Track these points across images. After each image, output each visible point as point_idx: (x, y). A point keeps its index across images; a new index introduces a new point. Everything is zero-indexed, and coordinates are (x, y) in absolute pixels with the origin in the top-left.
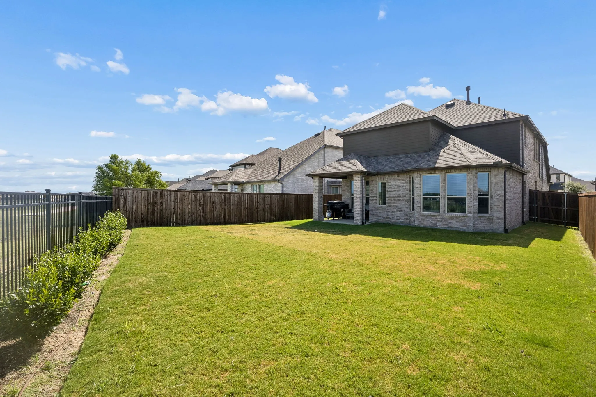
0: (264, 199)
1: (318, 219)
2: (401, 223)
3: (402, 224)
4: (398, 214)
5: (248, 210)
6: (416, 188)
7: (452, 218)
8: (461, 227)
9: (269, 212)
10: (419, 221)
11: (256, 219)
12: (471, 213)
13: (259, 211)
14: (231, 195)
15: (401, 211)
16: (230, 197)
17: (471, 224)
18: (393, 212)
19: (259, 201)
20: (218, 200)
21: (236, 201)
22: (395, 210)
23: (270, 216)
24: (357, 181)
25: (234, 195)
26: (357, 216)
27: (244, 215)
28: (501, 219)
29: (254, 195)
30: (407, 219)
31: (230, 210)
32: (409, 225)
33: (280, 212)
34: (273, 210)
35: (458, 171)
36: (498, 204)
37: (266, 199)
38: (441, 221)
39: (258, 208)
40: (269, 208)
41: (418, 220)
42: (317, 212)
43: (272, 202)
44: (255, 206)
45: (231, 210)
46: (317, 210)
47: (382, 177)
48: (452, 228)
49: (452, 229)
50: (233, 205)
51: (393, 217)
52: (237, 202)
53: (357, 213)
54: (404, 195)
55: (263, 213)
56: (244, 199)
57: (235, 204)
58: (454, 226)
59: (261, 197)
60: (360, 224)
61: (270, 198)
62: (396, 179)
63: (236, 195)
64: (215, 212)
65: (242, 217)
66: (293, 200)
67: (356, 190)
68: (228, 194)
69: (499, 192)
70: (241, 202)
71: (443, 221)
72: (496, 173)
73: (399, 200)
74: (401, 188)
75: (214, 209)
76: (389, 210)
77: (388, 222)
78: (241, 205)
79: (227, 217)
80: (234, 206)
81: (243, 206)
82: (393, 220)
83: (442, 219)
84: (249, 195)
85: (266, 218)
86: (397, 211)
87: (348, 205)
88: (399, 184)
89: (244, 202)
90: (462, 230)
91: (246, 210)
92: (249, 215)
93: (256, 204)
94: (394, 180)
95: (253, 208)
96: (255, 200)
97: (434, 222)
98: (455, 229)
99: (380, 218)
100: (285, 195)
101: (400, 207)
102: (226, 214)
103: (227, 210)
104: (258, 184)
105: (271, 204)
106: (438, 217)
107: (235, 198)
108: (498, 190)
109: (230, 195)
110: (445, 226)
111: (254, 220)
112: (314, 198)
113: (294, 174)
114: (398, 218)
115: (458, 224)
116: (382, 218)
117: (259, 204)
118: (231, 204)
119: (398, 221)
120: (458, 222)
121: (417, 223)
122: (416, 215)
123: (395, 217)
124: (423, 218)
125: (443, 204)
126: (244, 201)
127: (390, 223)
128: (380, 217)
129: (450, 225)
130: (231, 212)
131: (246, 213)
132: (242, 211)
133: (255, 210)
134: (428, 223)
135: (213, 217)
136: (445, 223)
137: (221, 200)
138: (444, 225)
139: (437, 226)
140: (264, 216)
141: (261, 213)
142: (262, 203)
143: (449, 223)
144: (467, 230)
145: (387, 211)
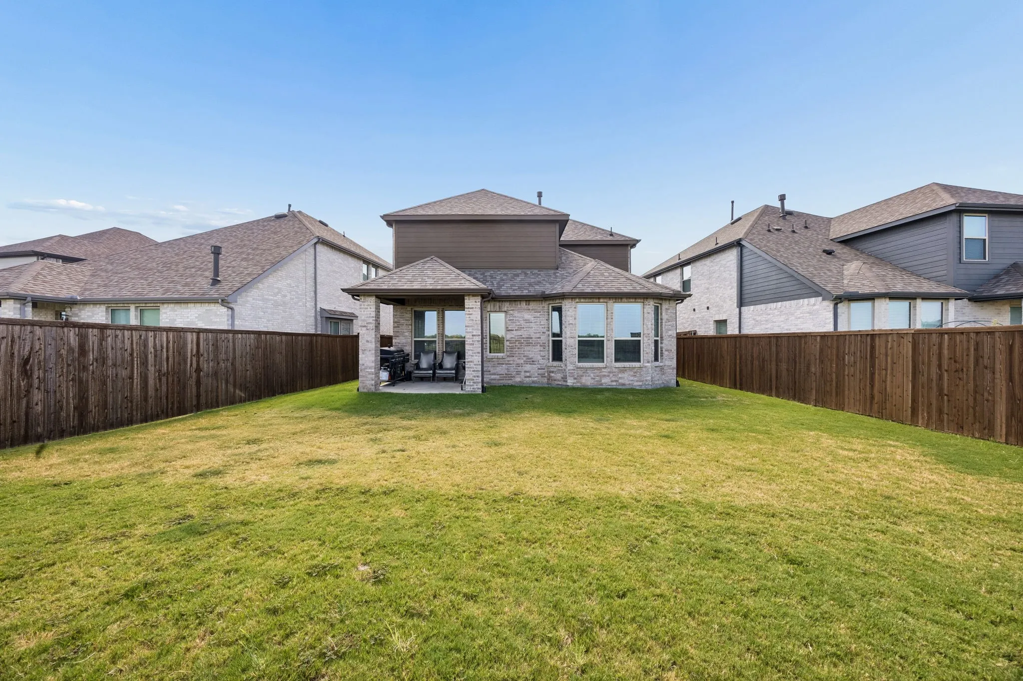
0: (216, 346)
1: (373, 387)
2: (533, 382)
3: (533, 385)
4: (528, 367)
5: (170, 379)
6: (570, 324)
7: (623, 370)
8: (636, 384)
9: (231, 380)
10: (575, 379)
11: (194, 403)
12: (648, 362)
13: (204, 381)
14: (109, 332)
15: (533, 362)
16: (102, 339)
17: (649, 378)
18: (518, 365)
19: (201, 351)
20: (50, 351)
21: (127, 355)
22: (522, 361)
23: (232, 390)
24: (472, 308)
25: (118, 332)
26: (475, 376)
27: (156, 396)
28: (673, 369)
29: (189, 335)
30: (543, 376)
31: (104, 383)
32: (547, 386)
33: (256, 376)
34: (238, 374)
35: (632, 300)
36: (669, 348)
37: (222, 346)
38: (608, 376)
39: (198, 370)
40: (230, 369)
41: (573, 376)
42: (370, 373)
43: (238, 353)
44: (191, 365)
45: (109, 384)
46: (370, 368)
47: (498, 304)
48: (624, 385)
49: (624, 387)
50: (115, 365)
51: (518, 373)
52: (131, 355)
53: (474, 371)
54: (538, 335)
55: (215, 382)
56: (155, 345)
57: (123, 362)
58: (627, 382)
59: (206, 340)
60: (480, 391)
61: (231, 344)
62: (524, 309)
63: (127, 333)
64: (37, 396)
65: (150, 401)
66: (284, 346)
67: (472, 326)
68: (95, 331)
69: (670, 333)
70: (146, 357)
71: (611, 375)
72: (667, 307)
73: (529, 344)
74: (532, 325)
75: (30, 386)
76: (511, 362)
77: (510, 382)
78: (144, 363)
79: (91, 407)
80: (119, 368)
81: (151, 369)
82: (518, 379)
83: (610, 372)
84: (171, 335)
85: (222, 397)
86: (526, 363)
87: (408, 355)
88: (529, 317)
89: (156, 356)
90: (638, 388)
91: (164, 379)
92: (173, 393)
93: (194, 359)
94: (519, 311)
95: (185, 371)
96: (191, 347)
97: (597, 379)
98: (628, 387)
99: (493, 377)
100: (268, 336)
101: (530, 357)
102: (87, 399)
103: (91, 385)
104: (137, 307)
105: (234, 358)
106: (603, 370)
107: (123, 342)
108: (670, 330)
109: (102, 333)
110: (614, 383)
111: (188, 404)
112: (364, 341)
113: (258, 288)
114: (528, 374)
115: (632, 378)
116: (498, 377)
117: (201, 359)
118: (110, 363)
119: (527, 379)
120: (632, 376)
121: (570, 382)
122: (569, 368)
123: (523, 373)
124: (580, 373)
125: (609, 350)
126: (156, 351)
127: (513, 384)
128: (494, 374)
129: (620, 381)
130: (110, 389)
131: (164, 388)
132: (151, 382)
133: (191, 377)
134: (588, 381)
135: (27, 414)
136: (613, 379)
137: (64, 352)
138: (612, 381)
139: (602, 385)
140: (217, 392)
141: (207, 382)
142: (211, 357)
143: (620, 378)
144: (643, 388)
145: (507, 364)
